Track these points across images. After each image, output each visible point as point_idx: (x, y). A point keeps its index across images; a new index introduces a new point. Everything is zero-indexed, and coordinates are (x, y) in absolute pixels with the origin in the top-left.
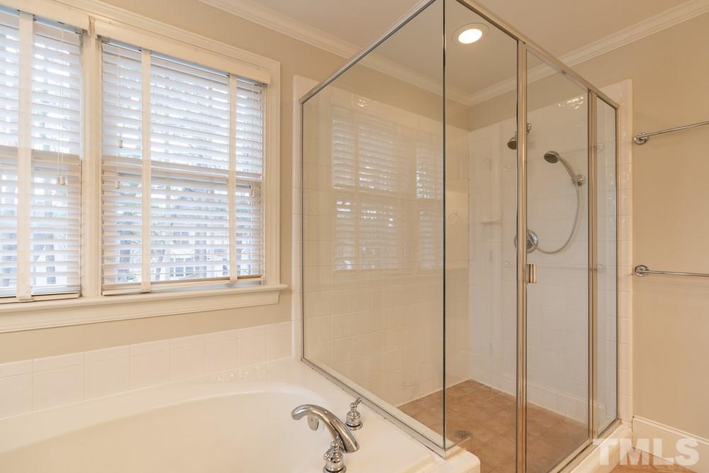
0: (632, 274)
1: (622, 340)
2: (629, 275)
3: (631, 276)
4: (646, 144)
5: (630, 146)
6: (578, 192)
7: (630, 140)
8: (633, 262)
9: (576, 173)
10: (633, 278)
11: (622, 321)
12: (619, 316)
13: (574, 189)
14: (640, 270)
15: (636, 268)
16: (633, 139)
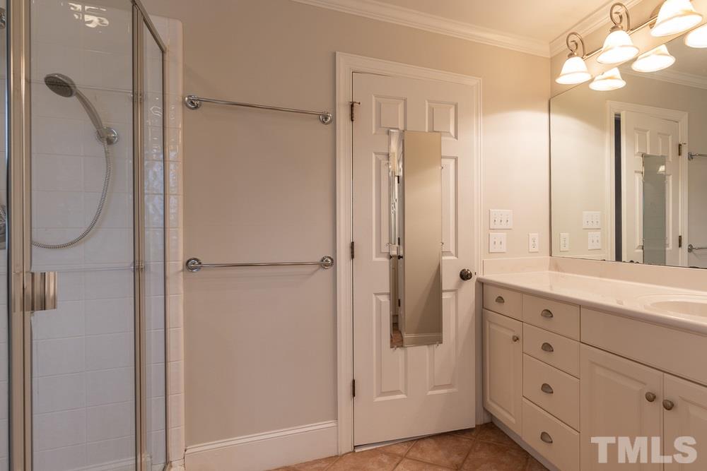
0: (183, 270)
1: (171, 357)
2: (180, 271)
3: (182, 273)
4: (198, 110)
5: (180, 107)
6: (106, 153)
7: (181, 99)
8: (184, 254)
9: (105, 124)
10: (184, 275)
11: (171, 331)
12: (168, 326)
13: (100, 148)
14: (191, 265)
15: (188, 261)
16: (184, 99)
